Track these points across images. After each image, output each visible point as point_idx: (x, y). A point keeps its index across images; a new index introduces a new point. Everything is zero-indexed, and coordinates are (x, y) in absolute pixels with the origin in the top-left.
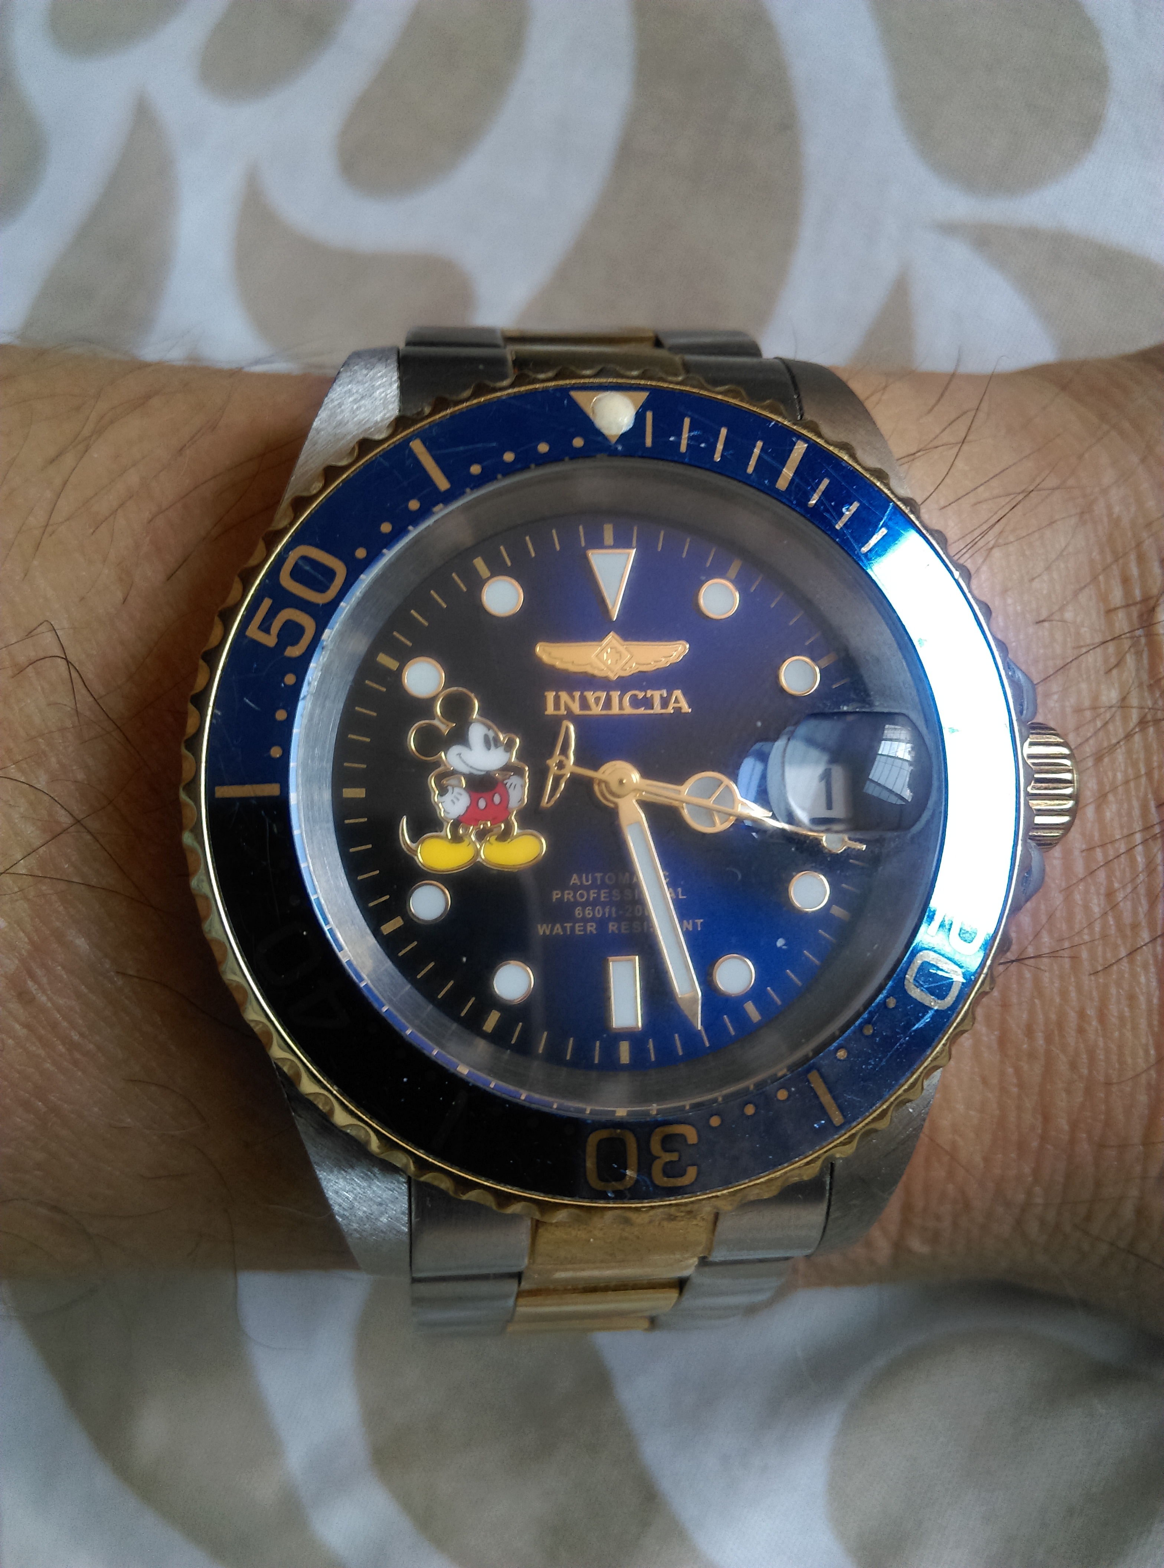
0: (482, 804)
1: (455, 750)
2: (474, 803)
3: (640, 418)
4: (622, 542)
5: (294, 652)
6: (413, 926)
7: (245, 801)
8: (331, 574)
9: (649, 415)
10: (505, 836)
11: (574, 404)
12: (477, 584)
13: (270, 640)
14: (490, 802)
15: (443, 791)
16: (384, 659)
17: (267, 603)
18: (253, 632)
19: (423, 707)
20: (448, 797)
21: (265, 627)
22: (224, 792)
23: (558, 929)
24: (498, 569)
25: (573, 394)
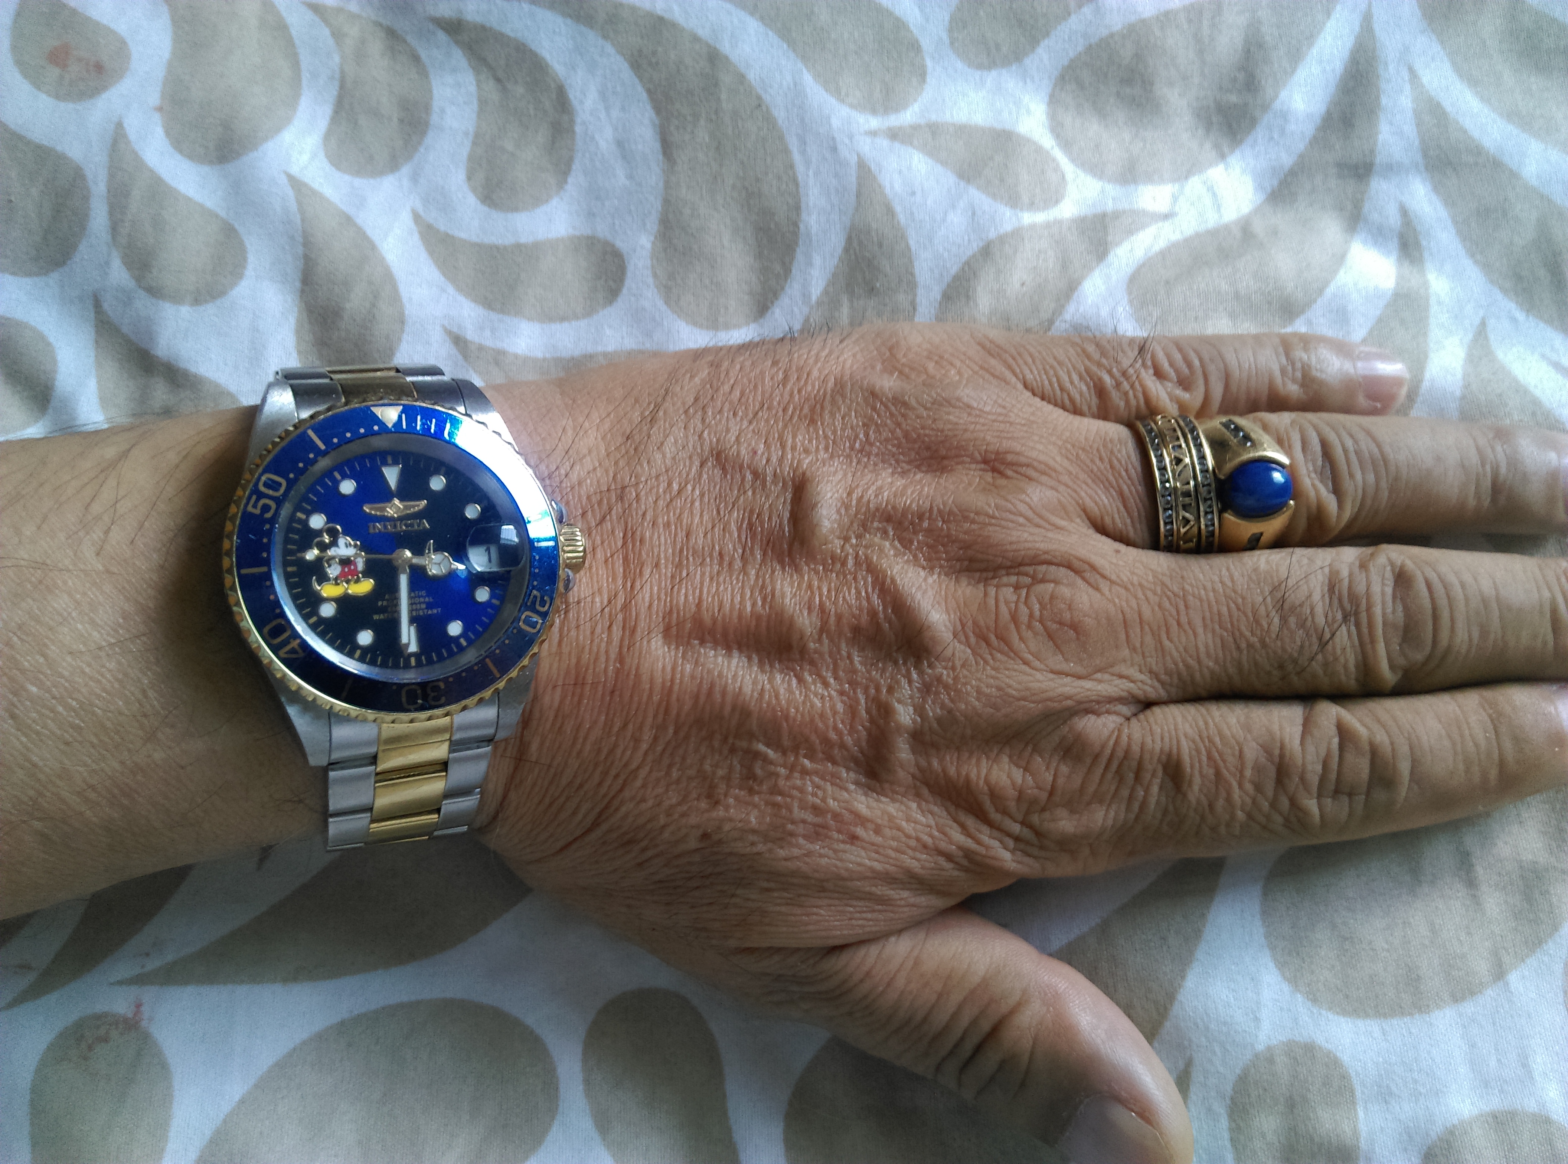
0: (346, 570)
1: (333, 549)
2: (343, 570)
3: (400, 417)
4: (395, 463)
5: (268, 515)
6: (322, 621)
7: (253, 575)
8: (280, 484)
9: (404, 416)
10: (357, 581)
11: (372, 412)
12: (337, 483)
13: (257, 511)
14: (350, 569)
15: (330, 566)
16: (300, 515)
17: (254, 497)
18: (250, 509)
19: (319, 533)
20: (333, 567)
21: (255, 506)
22: (244, 571)
23: (382, 617)
24: (344, 477)
25: (372, 409)
